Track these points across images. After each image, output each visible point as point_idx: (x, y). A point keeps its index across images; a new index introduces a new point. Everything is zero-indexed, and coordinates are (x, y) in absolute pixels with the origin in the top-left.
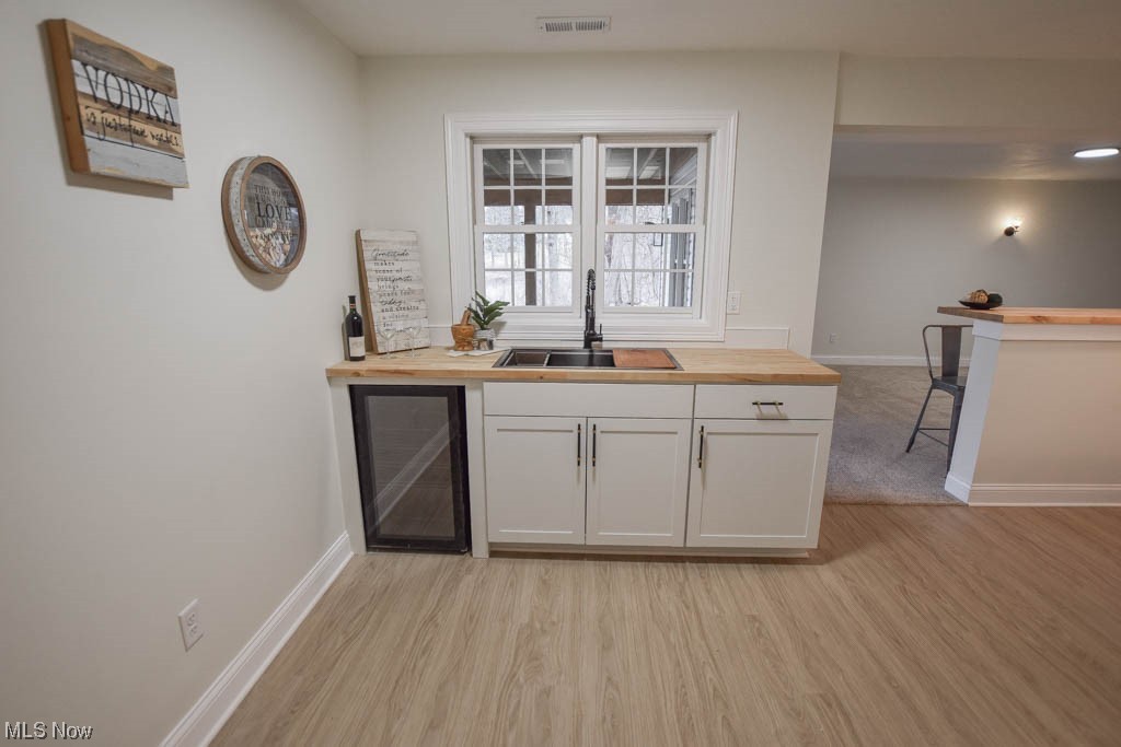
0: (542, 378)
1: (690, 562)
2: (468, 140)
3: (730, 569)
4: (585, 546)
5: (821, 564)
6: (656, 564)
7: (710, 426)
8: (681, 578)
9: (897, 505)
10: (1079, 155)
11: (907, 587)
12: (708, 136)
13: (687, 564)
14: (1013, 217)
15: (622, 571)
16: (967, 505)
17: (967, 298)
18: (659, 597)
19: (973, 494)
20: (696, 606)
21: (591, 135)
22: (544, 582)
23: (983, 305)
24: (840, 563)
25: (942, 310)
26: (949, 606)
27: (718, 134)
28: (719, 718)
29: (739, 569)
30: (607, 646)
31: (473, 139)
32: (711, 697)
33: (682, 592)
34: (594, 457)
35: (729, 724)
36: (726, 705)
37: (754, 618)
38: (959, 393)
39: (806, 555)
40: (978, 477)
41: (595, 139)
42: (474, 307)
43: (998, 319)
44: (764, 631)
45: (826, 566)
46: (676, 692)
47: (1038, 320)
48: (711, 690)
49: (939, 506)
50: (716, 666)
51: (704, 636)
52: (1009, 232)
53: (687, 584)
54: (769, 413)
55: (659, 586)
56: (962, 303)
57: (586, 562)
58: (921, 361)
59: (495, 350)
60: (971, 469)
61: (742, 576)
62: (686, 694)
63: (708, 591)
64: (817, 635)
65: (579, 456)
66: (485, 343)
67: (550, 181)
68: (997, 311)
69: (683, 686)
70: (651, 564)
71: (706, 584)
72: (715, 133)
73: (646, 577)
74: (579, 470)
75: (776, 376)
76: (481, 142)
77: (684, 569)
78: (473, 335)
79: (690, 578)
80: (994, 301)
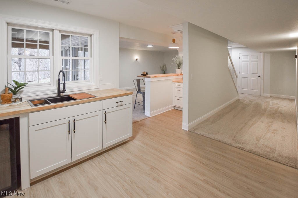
0: (54, 107)
1: (104, 153)
2: (6, 24)
3: (114, 150)
4: (72, 163)
5: (133, 140)
6: (95, 158)
7: (107, 111)
8: (104, 159)
9: (139, 121)
10: (148, 46)
11: (151, 137)
12: (91, 35)
13: (103, 154)
14: (137, 57)
15: (85, 165)
16: (150, 117)
17: (142, 73)
18: (101, 167)
19: (151, 114)
20: (113, 164)
21: (58, 30)
22: (61, 182)
23: (145, 75)
24: (136, 138)
25: (138, 76)
26: (159, 138)
27: (95, 35)
28: (136, 187)
29: (117, 149)
30: (96, 189)
31: (8, 24)
32: (131, 183)
33: (107, 162)
34: (74, 129)
35: (139, 187)
36: (135, 183)
37: (128, 159)
38: (144, 94)
39: (129, 139)
40: (151, 110)
41: (58, 31)
42: (9, 86)
43: (149, 77)
44: (131, 161)
45: (134, 140)
46: (123, 189)
47: (155, 77)
48: (130, 182)
49: (146, 119)
50: (127, 175)
51: (119, 170)
52: (137, 60)
53: (106, 159)
54: (120, 104)
55: (99, 164)
56: (142, 74)
57: (72, 169)
58: (134, 87)
59: (23, 101)
60: (149, 109)
61: (119, 151)
62: (125, 187)
63: (113, 158)
64: (142, 156)
65: (69, 131)
66: (19, 99)
67: (27, 41)
68: (148, 76)
69: (123, 186)
70: (93, 159)
71: (111, 157)
72: (93, 35)
73: (94, 163)
74: (69, 136)
75: (120, 95)
76: (11, 26)
77: (103, 156)
78: (11, 97)
79: (106, 157)
80: (147, 74)
